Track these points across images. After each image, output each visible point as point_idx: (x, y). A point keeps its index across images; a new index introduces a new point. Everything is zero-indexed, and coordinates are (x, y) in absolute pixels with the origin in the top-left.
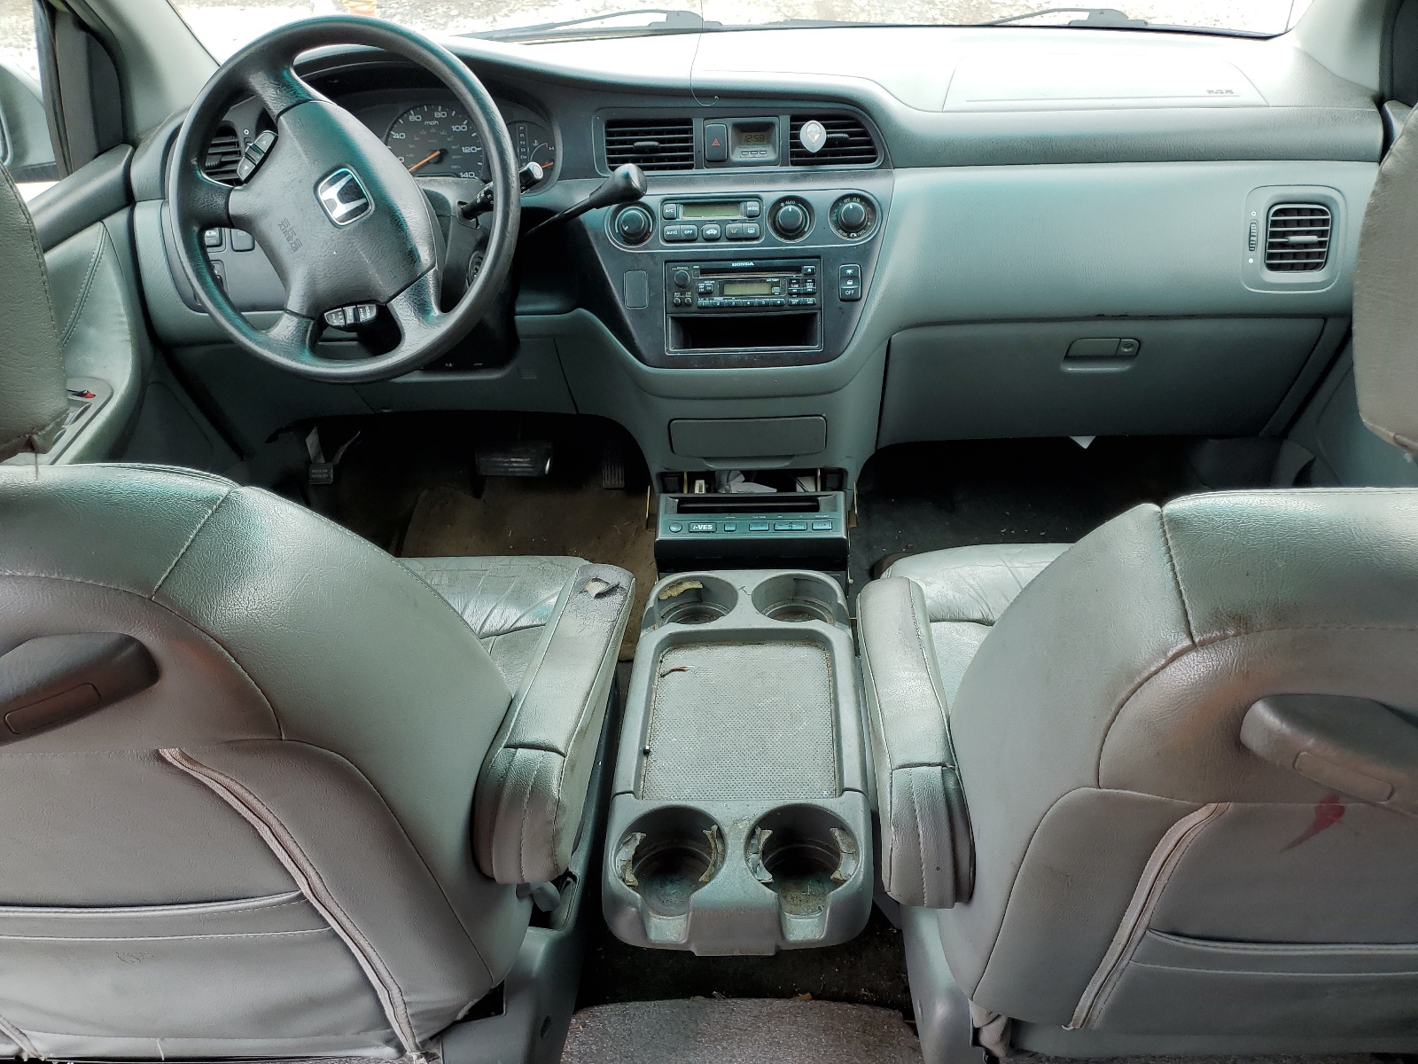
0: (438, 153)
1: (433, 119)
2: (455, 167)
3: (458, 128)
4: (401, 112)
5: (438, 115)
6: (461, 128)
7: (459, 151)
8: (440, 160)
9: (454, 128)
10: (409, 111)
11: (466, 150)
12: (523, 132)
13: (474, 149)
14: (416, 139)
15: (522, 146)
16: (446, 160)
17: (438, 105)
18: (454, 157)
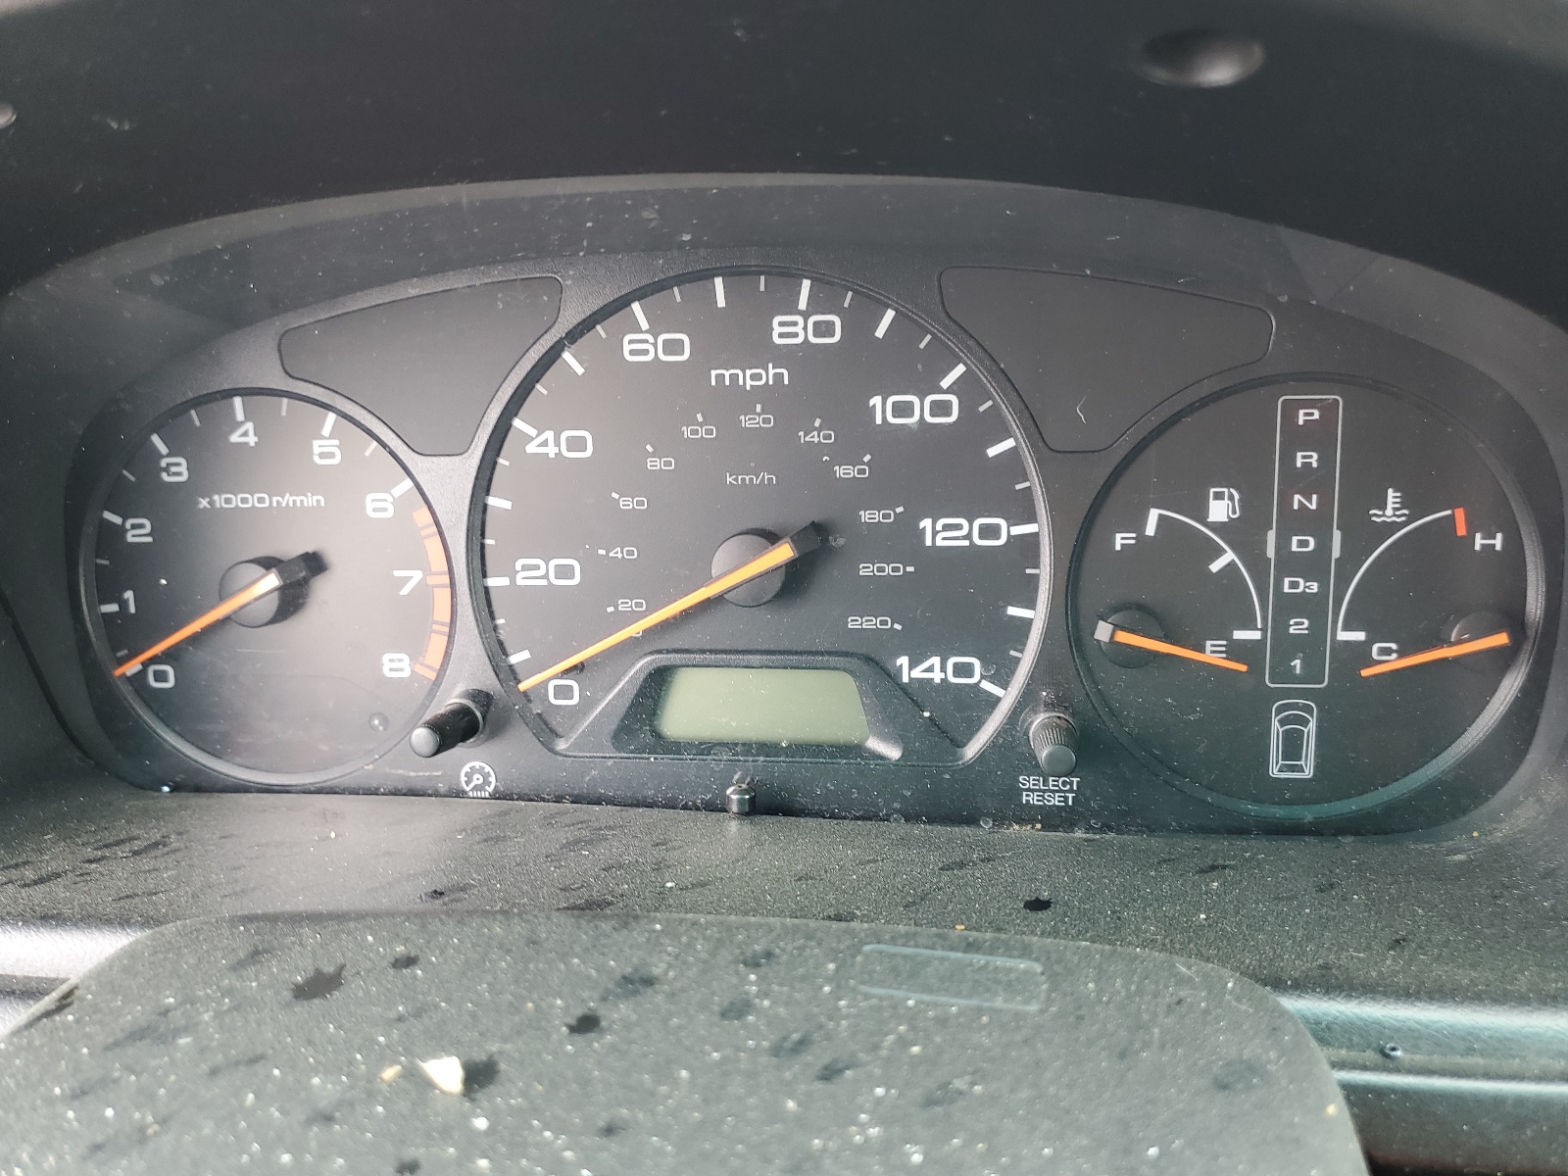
0: (784, 553)
1: (763, 351)
2: (870, 623)
3: (903, 410)
4: (570, 318)
5: (791, 329)
6: (921, 409)
7: (903, 540)
8: (794, 581)
9: (881, 408)
10: (623, 303)
11: (943, 533)
12: (1316, 437)
13: (989, 532)
14: (655, 464)
15: (1295, 522)
16: (829, 580)
17: (793, 277)
18: (866, 570)
